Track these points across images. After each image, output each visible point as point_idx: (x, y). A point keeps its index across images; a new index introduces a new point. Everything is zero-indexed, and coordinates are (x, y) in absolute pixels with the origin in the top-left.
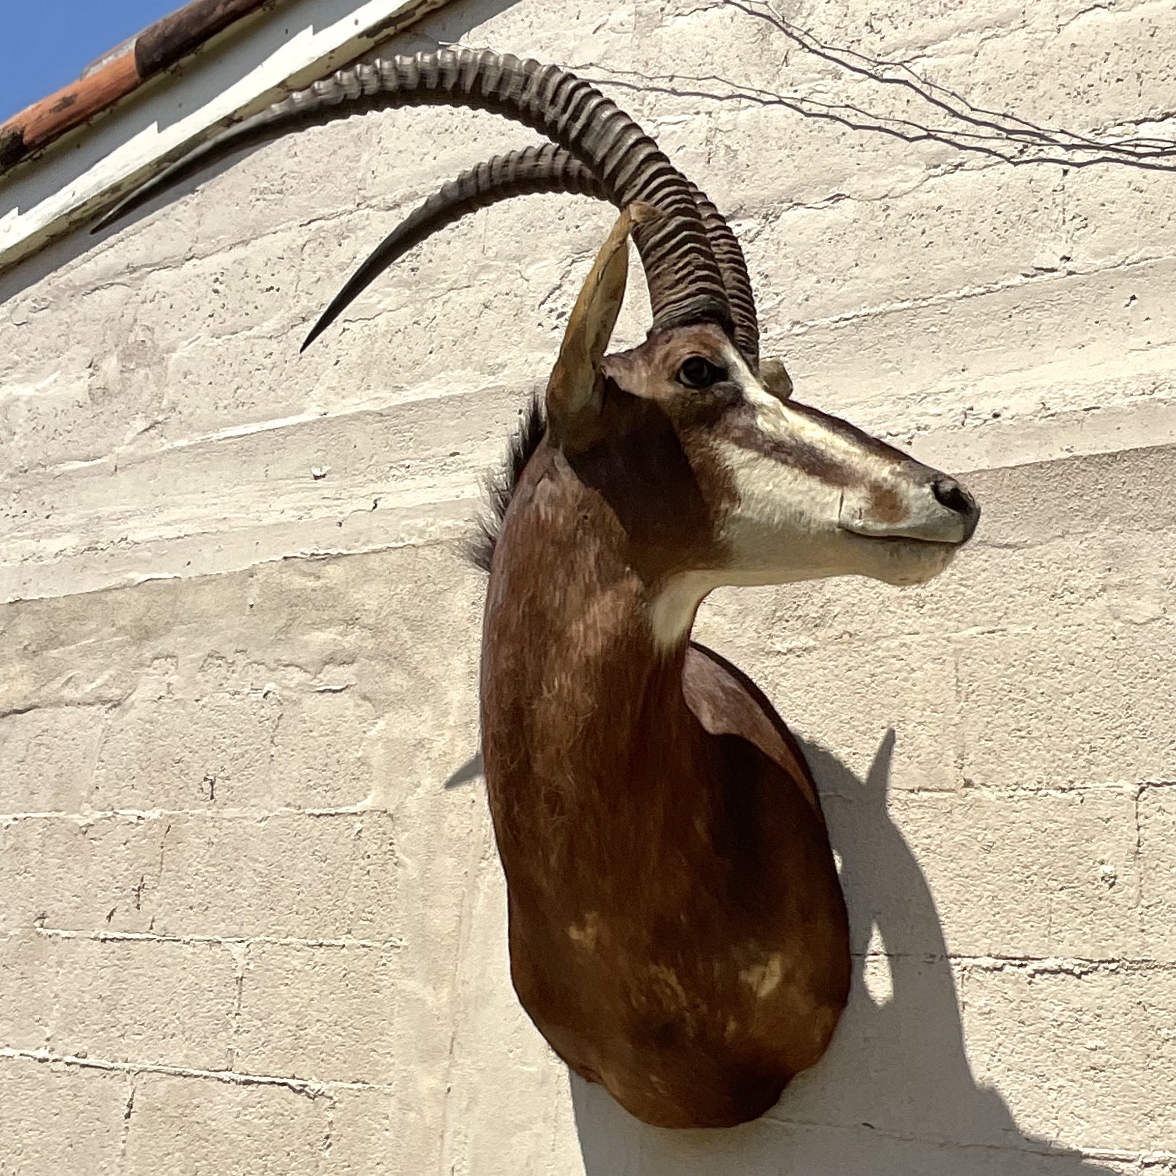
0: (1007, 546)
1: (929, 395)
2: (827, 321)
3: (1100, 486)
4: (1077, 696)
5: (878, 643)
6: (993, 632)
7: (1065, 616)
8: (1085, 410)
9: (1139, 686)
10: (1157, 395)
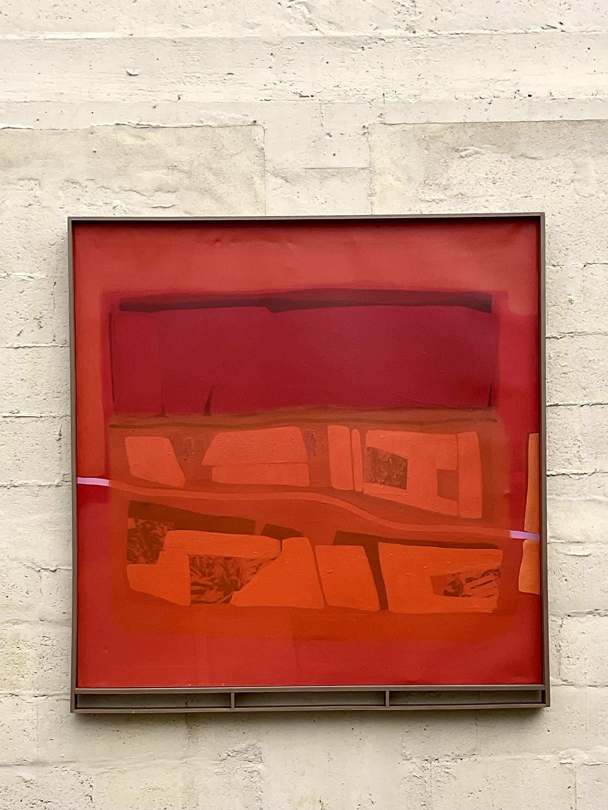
0: (533, 158)
1: (498, 80)
2: (447, 32)
3: (573, 135)
4: (562, 227)
5: (475, 199)
6: (526, 197)
7: (557, 192)
8: (568, 99)
9: (586, 223)
10: (598, 96)
